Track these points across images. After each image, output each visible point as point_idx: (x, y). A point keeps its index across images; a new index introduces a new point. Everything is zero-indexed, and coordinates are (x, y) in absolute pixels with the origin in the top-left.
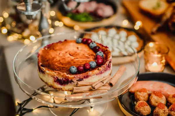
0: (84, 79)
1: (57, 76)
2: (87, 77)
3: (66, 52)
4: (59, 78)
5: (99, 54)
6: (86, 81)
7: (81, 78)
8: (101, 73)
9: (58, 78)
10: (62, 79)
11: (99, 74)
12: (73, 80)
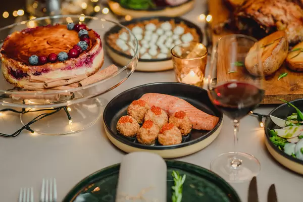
0: (43, 74)
1: (10, 66)
2: (47, 71)
3: (45, 39)
4: (13, 69)
5: (80, 44)
6: (44, 76)
7: (39, 70)
8: (70, 68)
9: (11, 68)
10: (17, 70)
11: (65, 69)
12: (28, 73)
